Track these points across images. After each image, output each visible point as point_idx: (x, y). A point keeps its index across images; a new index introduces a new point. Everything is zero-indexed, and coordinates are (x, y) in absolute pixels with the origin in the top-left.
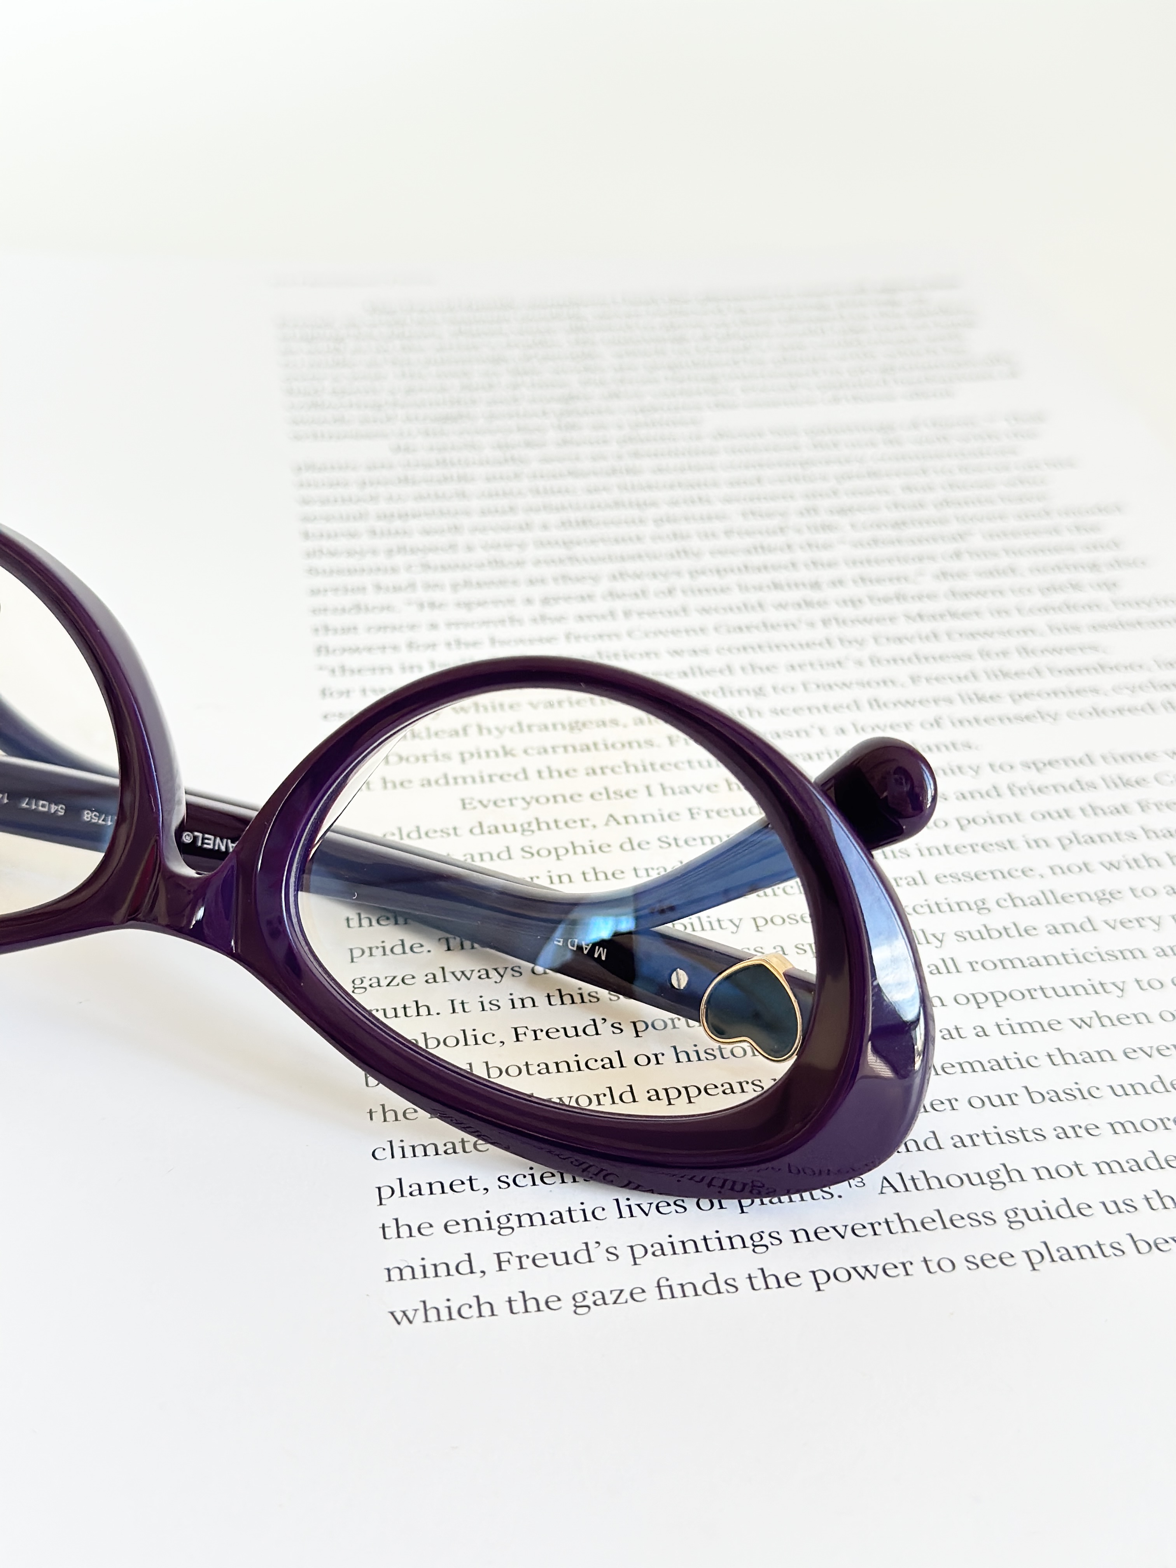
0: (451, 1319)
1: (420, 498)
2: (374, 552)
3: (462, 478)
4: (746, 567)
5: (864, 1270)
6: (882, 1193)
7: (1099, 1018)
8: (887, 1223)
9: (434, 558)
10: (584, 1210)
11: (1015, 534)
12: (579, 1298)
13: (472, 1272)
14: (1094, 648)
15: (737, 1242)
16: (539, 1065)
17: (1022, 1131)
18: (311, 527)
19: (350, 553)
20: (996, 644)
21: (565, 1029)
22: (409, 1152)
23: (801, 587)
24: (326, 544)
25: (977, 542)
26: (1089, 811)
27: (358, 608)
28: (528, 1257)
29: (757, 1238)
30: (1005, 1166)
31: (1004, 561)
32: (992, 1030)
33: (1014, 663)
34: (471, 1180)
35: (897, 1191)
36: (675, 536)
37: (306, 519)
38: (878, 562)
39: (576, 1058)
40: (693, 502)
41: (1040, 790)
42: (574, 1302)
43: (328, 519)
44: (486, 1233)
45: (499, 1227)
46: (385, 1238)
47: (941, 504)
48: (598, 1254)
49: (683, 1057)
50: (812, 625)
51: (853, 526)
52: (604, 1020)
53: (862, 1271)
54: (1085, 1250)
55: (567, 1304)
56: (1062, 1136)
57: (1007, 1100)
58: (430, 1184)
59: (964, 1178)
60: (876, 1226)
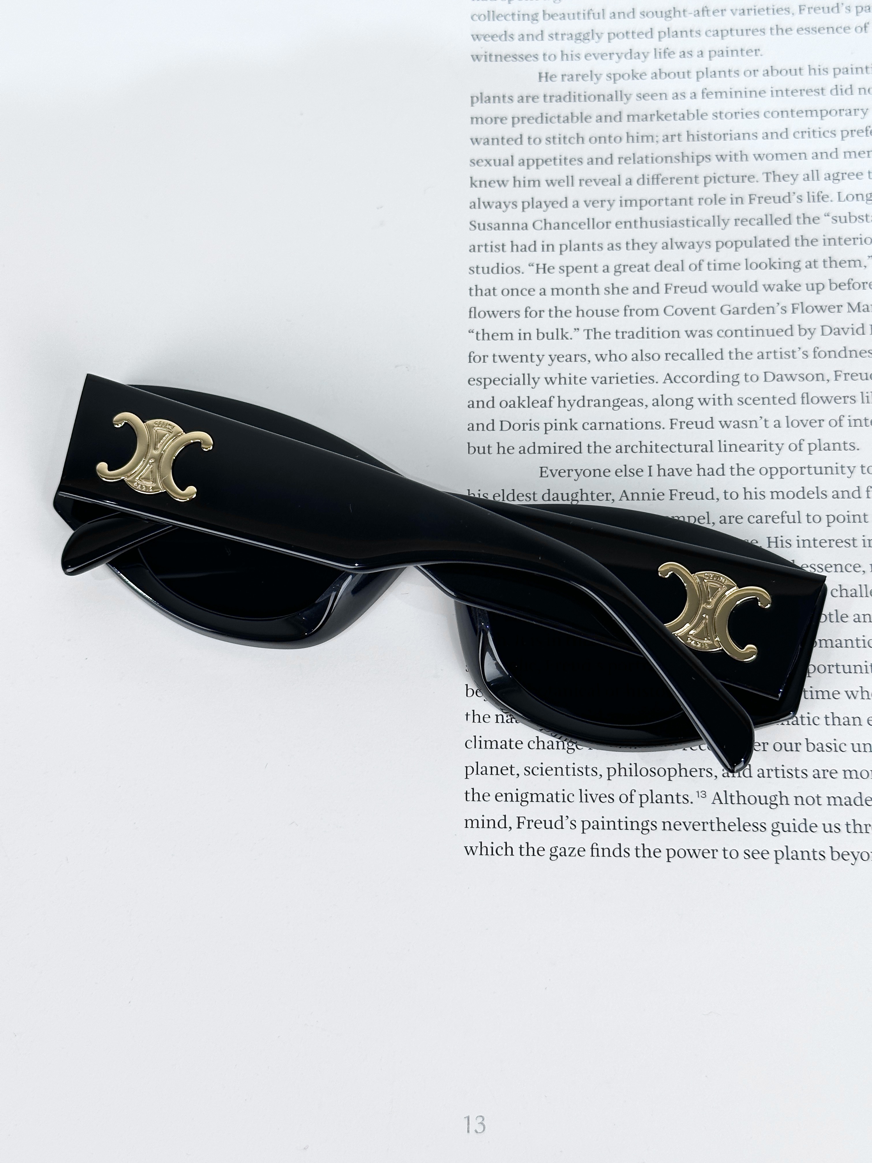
0: (492, 854)
1: (549, 140)
2: (514, 204)
3: (583, 117)
4: (756, 241)
5: (693, 851)
6: (713, 803)
7: (862, 692)
8: (711, 823)
10: (564, 795)
12: (553, 850)
13: (505, 827)
15: (635, 825)
17: (796, 770)
18: (475, 172)
19: (498, 205)
22: (483, 745)
23: (788, 267)
24: (484, 194)
27: (497, 268)
28: (533, 821)
29: (645, 824)
30: (780, 792)
34: (511, 767)
35: (721, 803)
36: (716, 199)
37: (473, 162)
38: (846, 241)
40: (736, 157)
42: (550, 853)
43: (487, 162)
44: (515, 804)
45: (522, 801)
46: (467, 801)
48: (567, 824)
50: (784, 310)
51: (840, 195)
53: (692, 852)
54: (805, 854)
55: (547, 853)
56: (816, 776)
57: (794, 747)
58: (492, 768)
59: (758, 798)
60: (705, 824)
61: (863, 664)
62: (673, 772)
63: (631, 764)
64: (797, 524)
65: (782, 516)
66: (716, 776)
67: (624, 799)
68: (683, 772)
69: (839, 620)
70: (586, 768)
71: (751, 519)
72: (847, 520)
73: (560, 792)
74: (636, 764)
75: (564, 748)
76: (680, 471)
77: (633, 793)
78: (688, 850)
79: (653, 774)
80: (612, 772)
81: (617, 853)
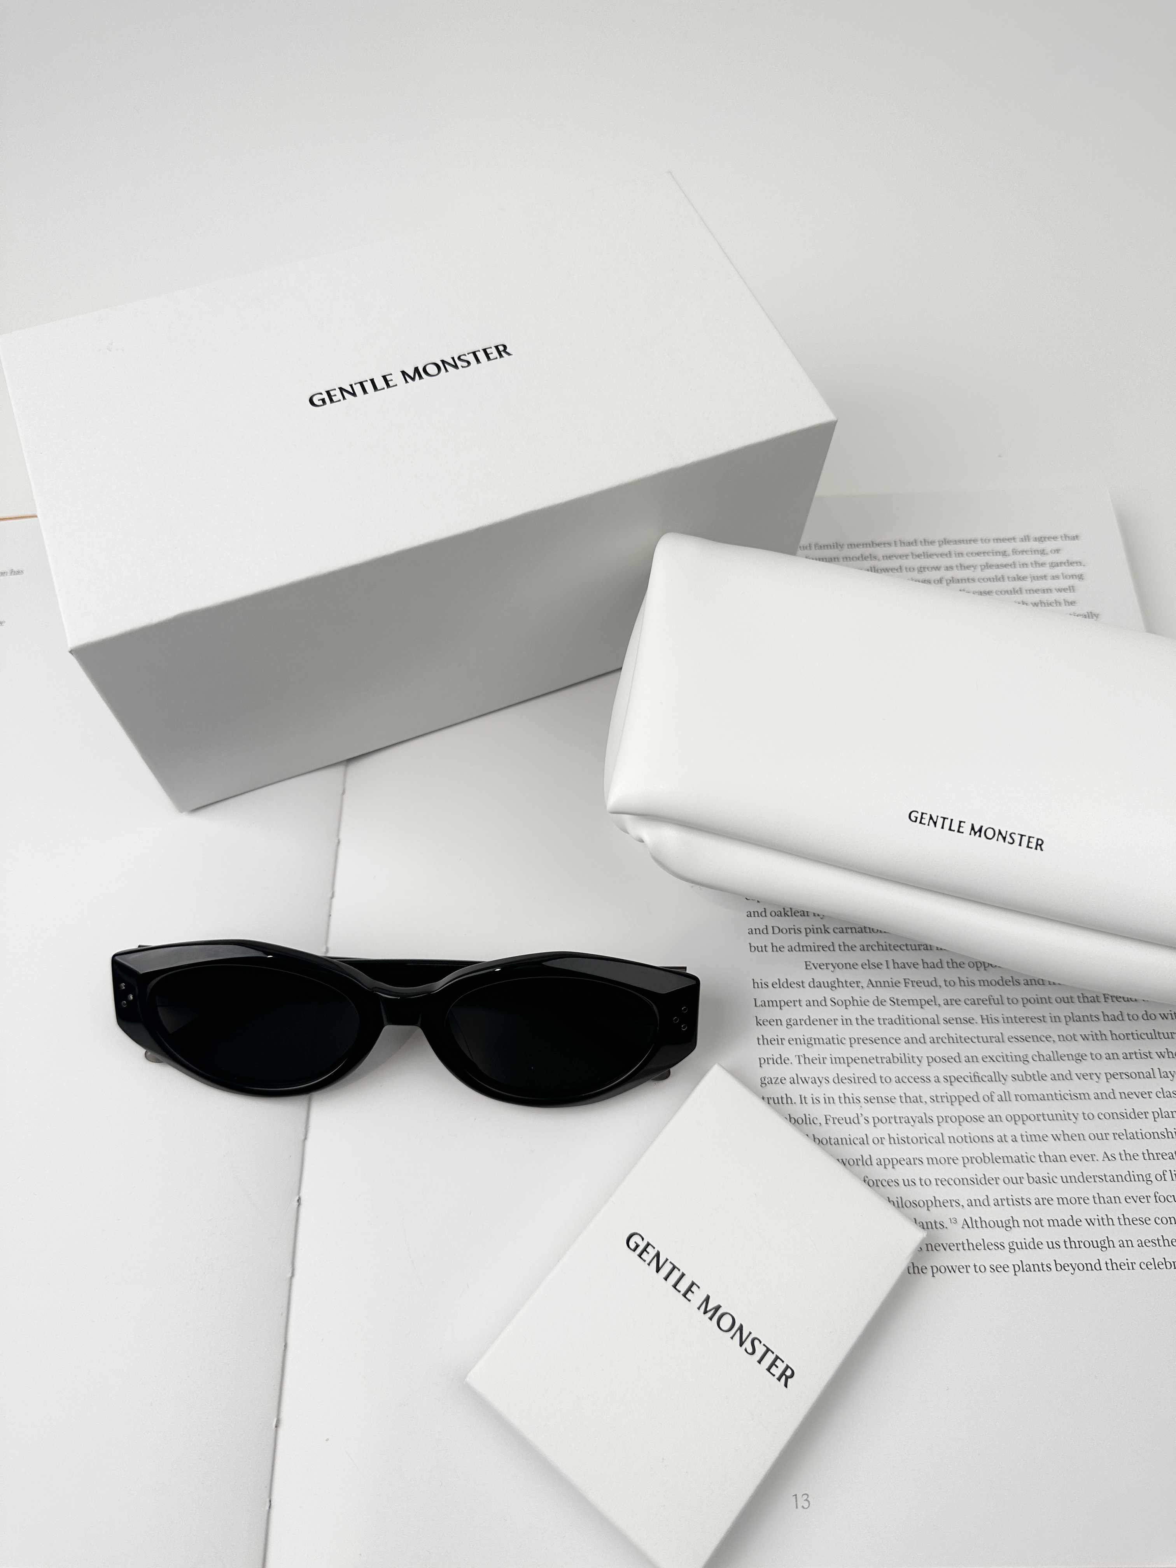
6: (963, 1228)
7: (1064, 1135)
8: (963, 1244)
16: (835, 1139)
17: (1022, 1199)
21: (845, 1118)
26: (1082, 999)
30: (1012, 1217)
32: (1019, 1138)
35: (969, 1227)
39: (850, 1137)
49: (892, 1140)
52: (861, 1114)
53: (950, 1268)
54: (1036, 1267)
56: (1037, 1203)
57: (1018, 1181)
59: (996, 1223)
60: (958, 1244)
61: (1062, 1113)
62: (929, 1203)
63: (897, 1198)
64: (1001, 1006)
65: (989, 999)
66: (963, 1206)
68: (938, 1203)
69: (1041, 1079)
71: (967, 1001)
72: (1036, 1002)
74: (901, 1197)
76: (910, 964)
78: (948, 1267)
79: (915, 1205)
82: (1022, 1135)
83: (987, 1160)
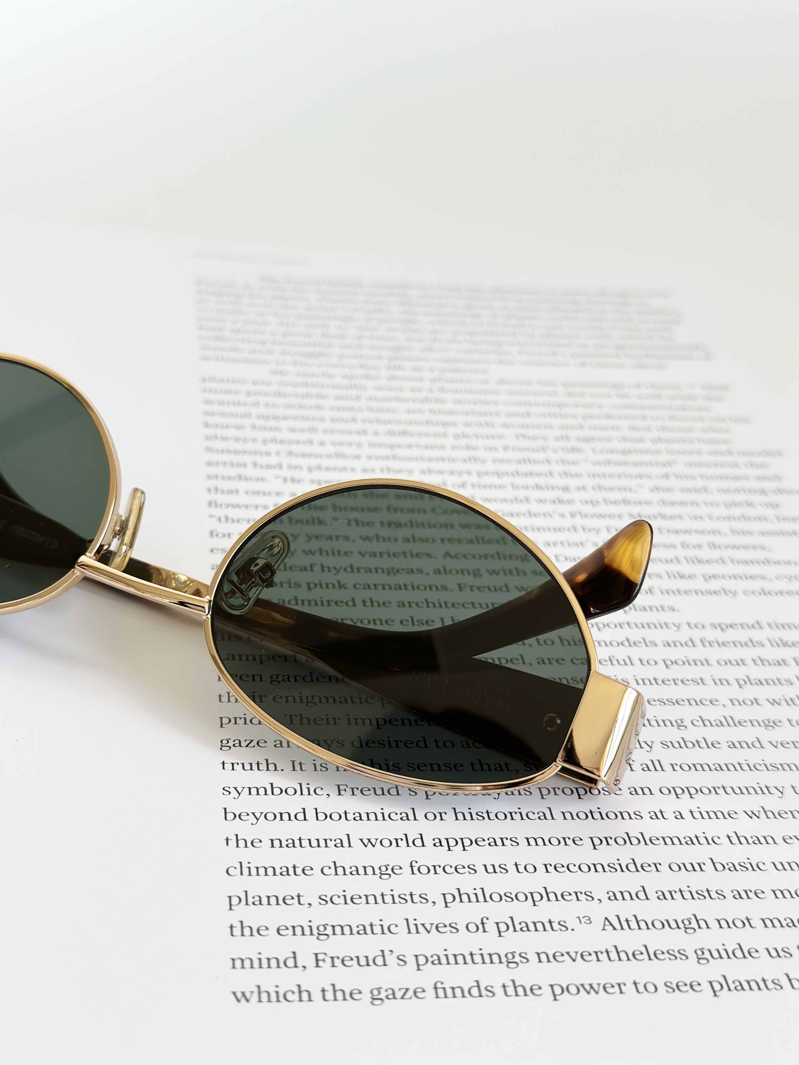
0: (278, 1001)
1: (288, 406)
2: (254, 440)
3: (320, 396)
4: (517, 473)
5: (589, 986)
6: (604, 929)
7: (765, 812)
8: (607, 952)
9: (296, 448)
10: (382, 925)
11: (707, 465)
12: (375, 992)
13: (296, 966)
14: (763, 548)
15: (495, 958)
16: (354, 814)
17: (708, 891)
18: (210, 420)
19: (237, 440)
20: (693, 539)
21: (374, 789)
22: (254, 871)
23: (556, 489)
24: (221, 432)
25: (680, 468)
26: (759, 662)
27: (240, 477)
28: (338, 958)
29: (510, 956)
31: (699, 483)
32: (687, 815)
33: (706, 553)
34: (299, 896)
35: (615, 929)
36: (468, 447)
37: (207, 414)
38: (611, 476)
39: (382, 811)
40: (481, 425)
41: (723, 644)
42: (370, 995)
43: (223, 415)
44: (308, 938)
45: (318, 933)
46: (232, 935)
47: (656, 441)
48: (392, 960)
50: (563, 516)
51: (594, 451)
53: (588, 988)
54: (753, 983)
55: (366, 996)
56: (737, 897)
57: (697, 867)
58: (268, 897)
59: (665, 923)
60: (599, 954)
61: (756, 787)
62: (537, 898)
63: (475, 889)
64: (630, 666)
65: (610, 660)
66: (600, 900)
67: (472, 928)
68: (552, 896)
69: (711, 746)
70: (411, 895)
72: (687, 664)
73: (376, 922)
74: (482, 889)
75: (374, 874)
77: (485, 920)
78: (582, 986)
79: (509, 900)
80: (449, 898)
81: (475, 991)
82: (691, 812)
83: (635, 841)
